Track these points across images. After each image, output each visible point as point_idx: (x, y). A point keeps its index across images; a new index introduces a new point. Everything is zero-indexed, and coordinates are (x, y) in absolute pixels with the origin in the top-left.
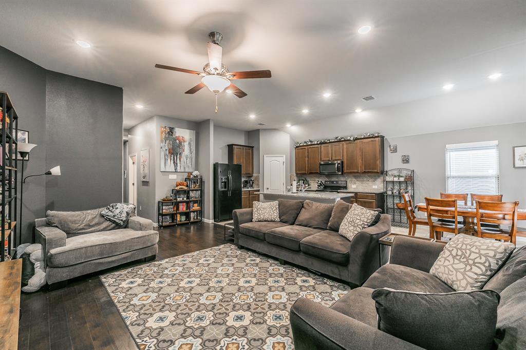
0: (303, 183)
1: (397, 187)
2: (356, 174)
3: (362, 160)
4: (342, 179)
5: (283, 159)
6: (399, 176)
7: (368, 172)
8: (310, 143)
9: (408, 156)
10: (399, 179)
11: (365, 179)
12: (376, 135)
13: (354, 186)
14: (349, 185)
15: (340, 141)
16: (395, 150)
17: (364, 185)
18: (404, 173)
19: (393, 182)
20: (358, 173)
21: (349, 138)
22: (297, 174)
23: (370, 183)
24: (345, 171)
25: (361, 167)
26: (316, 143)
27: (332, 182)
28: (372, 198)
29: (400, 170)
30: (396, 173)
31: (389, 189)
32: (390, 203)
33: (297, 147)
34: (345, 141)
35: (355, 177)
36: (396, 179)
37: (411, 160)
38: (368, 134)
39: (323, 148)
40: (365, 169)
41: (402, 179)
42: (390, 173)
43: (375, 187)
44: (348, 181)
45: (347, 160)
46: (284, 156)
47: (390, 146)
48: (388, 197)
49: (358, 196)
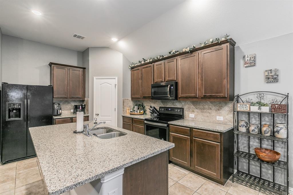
0: (138, 109)
1: (255, 121)
2: (195, 99)
3: (202, 80)
4: (178, 105)
5: (115, 81)
6: (260, 104)
7: (210, 97)
8: (143, 62)
9: (276, 70)
10: (259, 109)
11: (206, 107)
12: (223, 39)
13: (192, 115)
14: (186, 113)
15: (174, 56)
16: (252, 63)
17: (205, 114)
18: (268, 99)
19: (249, 113)
20: (195, 97)
21: (184, 50)
22: (132, 99)
23: (214, 113)
24: (180, 95)
25: (200, 90)
26: (148, 61)
27: (167, 109)
28: (215, 138)
29: (260, 94)
30: (254, 98)
31: (242, 123)
32: (243, 144)
33: (132, 68)
34: (181, 54)
35: (194, 103)
36: (255, 109)
37: (281, 78)
38: (211, 40)
39: (155, 67)
40: (205, 93)
41: (266, 109)
42: (243, 98)
43: (220, 118)
44: (186, 108)
45: (182, 80)
46: (117, 78)
47: (244, 57)
48: (240, 137)
49: (194, 133)
